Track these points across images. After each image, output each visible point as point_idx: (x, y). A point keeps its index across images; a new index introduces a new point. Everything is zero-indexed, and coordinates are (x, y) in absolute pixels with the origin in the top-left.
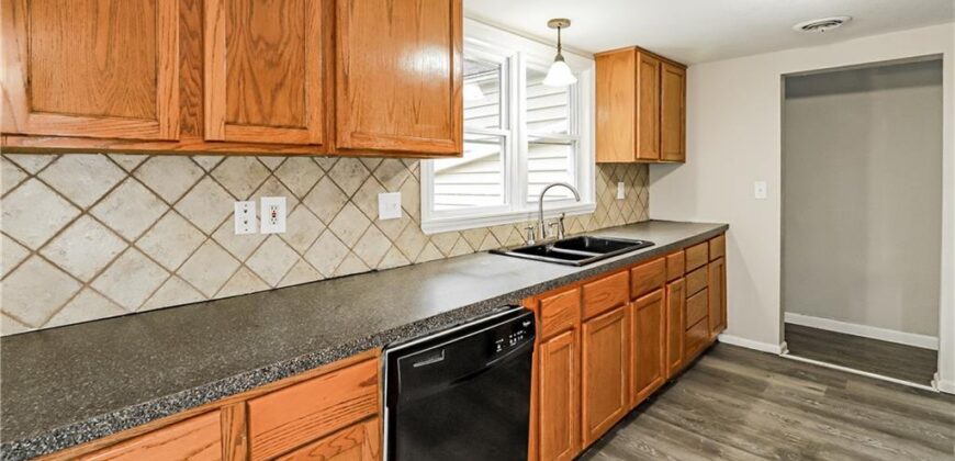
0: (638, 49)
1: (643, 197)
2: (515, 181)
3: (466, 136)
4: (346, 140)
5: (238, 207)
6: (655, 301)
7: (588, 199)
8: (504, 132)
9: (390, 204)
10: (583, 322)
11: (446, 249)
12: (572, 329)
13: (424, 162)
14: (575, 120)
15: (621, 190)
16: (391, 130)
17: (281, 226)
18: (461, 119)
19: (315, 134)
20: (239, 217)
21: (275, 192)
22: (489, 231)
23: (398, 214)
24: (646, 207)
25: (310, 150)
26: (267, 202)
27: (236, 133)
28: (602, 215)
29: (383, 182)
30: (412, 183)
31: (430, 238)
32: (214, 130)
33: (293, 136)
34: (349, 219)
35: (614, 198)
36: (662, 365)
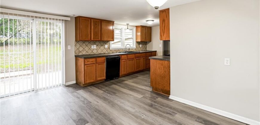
0: (141, 26)
1: (145, 47)
2: (123, 44)
3: (115, 38)
4: (102, 40)
5: (92, 46)
6: (140, 59)
7: (135, 47)
8: (121, 37)
9: (106, 46)
10: (128, 59)
11: (113, 52)
12: (126, 59)
13: (110, 42)
14: (133, 35)
15: (141, 46)
16: (106, 39)
17: (95, 48)
18: (114, 34)
19: (100, 39)
20: (92, 47)
21: (95, 45)
22: (119, 50)
23: (107, 47)
24: (146, 48)
25: (99, 41)
26: (94, 45)
27: (94, 39)
28: (137, 49)
29: (106, 44)
30: (109, 44)
31: (111, 50)
32: (92, 39)
33: (98, 40)
34: (102, 48)
35: (139, 47)
36: (141, 66)
